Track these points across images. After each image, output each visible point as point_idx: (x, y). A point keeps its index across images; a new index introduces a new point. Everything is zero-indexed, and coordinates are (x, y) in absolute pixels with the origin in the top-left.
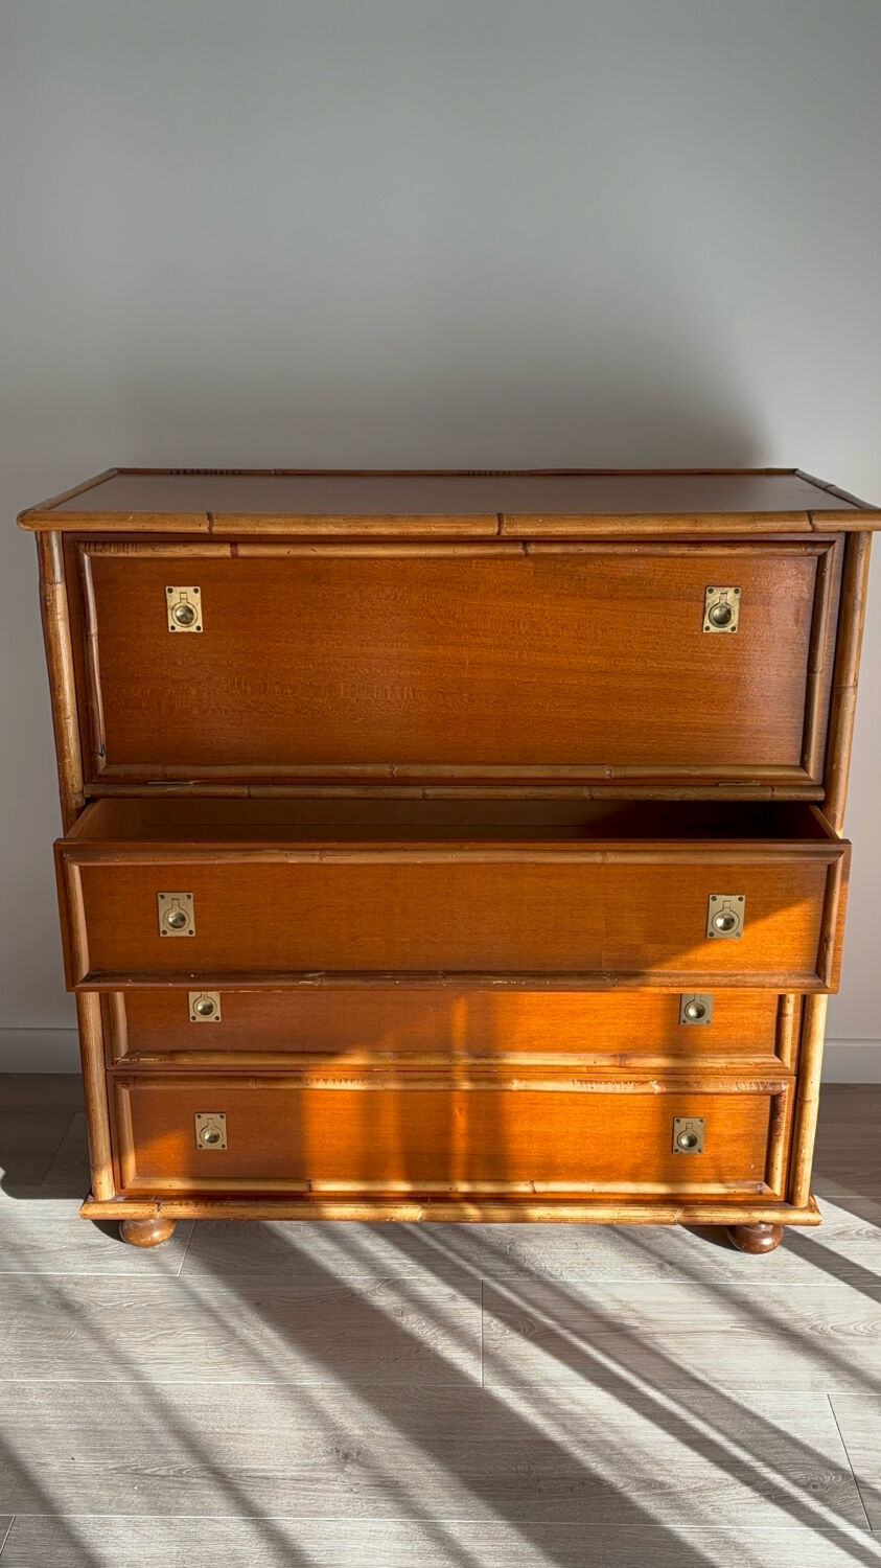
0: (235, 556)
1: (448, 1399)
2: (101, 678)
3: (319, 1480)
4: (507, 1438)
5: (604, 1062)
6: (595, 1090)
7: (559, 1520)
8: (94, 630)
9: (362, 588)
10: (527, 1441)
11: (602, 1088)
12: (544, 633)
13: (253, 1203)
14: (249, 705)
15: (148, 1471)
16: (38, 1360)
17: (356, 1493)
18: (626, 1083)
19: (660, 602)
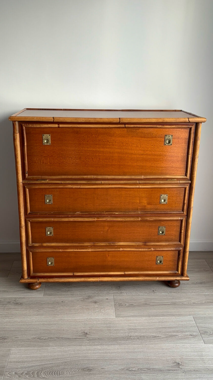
0: (59, 127)
1: (108, 321)
2: (27, 156)
3: (81, 339)
4: (122, 328)
5: (141, 244)
6: (139, 250)
7: (136, 345)
8: (26, 144)
9: (88, 135)
10: (127, 329)
11: (140, 250)
12: (129, 145)
13: (60, 278)
14: (61, 162)
15: (41, 338)
16: (12, 315)
17: (90, 341)
18: (146, 248)
19: (155, 139)
